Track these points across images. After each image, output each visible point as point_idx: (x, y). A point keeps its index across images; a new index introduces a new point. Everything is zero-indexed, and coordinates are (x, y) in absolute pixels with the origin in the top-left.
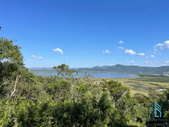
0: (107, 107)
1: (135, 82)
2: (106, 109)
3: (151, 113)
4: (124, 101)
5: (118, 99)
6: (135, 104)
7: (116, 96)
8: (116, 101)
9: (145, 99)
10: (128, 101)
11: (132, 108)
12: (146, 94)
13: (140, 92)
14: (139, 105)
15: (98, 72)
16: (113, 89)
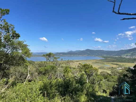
0: (84, 83)
1: (101, 63)
2: (84, 84)
3: (113, 86)
4: (94, 78)
5: (90, 77)
6: (101, 80)
7: (89, 75)
8: (89, 78)
9: (109, 75)
10: (97, 78)
11: (99, 83)
12: (109, 72)
13: (104, 70)
14: (104, 80)
15: (72, 55)
16: (87, 70)
